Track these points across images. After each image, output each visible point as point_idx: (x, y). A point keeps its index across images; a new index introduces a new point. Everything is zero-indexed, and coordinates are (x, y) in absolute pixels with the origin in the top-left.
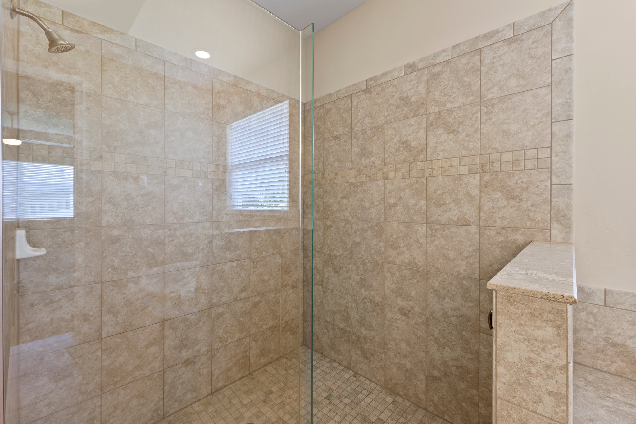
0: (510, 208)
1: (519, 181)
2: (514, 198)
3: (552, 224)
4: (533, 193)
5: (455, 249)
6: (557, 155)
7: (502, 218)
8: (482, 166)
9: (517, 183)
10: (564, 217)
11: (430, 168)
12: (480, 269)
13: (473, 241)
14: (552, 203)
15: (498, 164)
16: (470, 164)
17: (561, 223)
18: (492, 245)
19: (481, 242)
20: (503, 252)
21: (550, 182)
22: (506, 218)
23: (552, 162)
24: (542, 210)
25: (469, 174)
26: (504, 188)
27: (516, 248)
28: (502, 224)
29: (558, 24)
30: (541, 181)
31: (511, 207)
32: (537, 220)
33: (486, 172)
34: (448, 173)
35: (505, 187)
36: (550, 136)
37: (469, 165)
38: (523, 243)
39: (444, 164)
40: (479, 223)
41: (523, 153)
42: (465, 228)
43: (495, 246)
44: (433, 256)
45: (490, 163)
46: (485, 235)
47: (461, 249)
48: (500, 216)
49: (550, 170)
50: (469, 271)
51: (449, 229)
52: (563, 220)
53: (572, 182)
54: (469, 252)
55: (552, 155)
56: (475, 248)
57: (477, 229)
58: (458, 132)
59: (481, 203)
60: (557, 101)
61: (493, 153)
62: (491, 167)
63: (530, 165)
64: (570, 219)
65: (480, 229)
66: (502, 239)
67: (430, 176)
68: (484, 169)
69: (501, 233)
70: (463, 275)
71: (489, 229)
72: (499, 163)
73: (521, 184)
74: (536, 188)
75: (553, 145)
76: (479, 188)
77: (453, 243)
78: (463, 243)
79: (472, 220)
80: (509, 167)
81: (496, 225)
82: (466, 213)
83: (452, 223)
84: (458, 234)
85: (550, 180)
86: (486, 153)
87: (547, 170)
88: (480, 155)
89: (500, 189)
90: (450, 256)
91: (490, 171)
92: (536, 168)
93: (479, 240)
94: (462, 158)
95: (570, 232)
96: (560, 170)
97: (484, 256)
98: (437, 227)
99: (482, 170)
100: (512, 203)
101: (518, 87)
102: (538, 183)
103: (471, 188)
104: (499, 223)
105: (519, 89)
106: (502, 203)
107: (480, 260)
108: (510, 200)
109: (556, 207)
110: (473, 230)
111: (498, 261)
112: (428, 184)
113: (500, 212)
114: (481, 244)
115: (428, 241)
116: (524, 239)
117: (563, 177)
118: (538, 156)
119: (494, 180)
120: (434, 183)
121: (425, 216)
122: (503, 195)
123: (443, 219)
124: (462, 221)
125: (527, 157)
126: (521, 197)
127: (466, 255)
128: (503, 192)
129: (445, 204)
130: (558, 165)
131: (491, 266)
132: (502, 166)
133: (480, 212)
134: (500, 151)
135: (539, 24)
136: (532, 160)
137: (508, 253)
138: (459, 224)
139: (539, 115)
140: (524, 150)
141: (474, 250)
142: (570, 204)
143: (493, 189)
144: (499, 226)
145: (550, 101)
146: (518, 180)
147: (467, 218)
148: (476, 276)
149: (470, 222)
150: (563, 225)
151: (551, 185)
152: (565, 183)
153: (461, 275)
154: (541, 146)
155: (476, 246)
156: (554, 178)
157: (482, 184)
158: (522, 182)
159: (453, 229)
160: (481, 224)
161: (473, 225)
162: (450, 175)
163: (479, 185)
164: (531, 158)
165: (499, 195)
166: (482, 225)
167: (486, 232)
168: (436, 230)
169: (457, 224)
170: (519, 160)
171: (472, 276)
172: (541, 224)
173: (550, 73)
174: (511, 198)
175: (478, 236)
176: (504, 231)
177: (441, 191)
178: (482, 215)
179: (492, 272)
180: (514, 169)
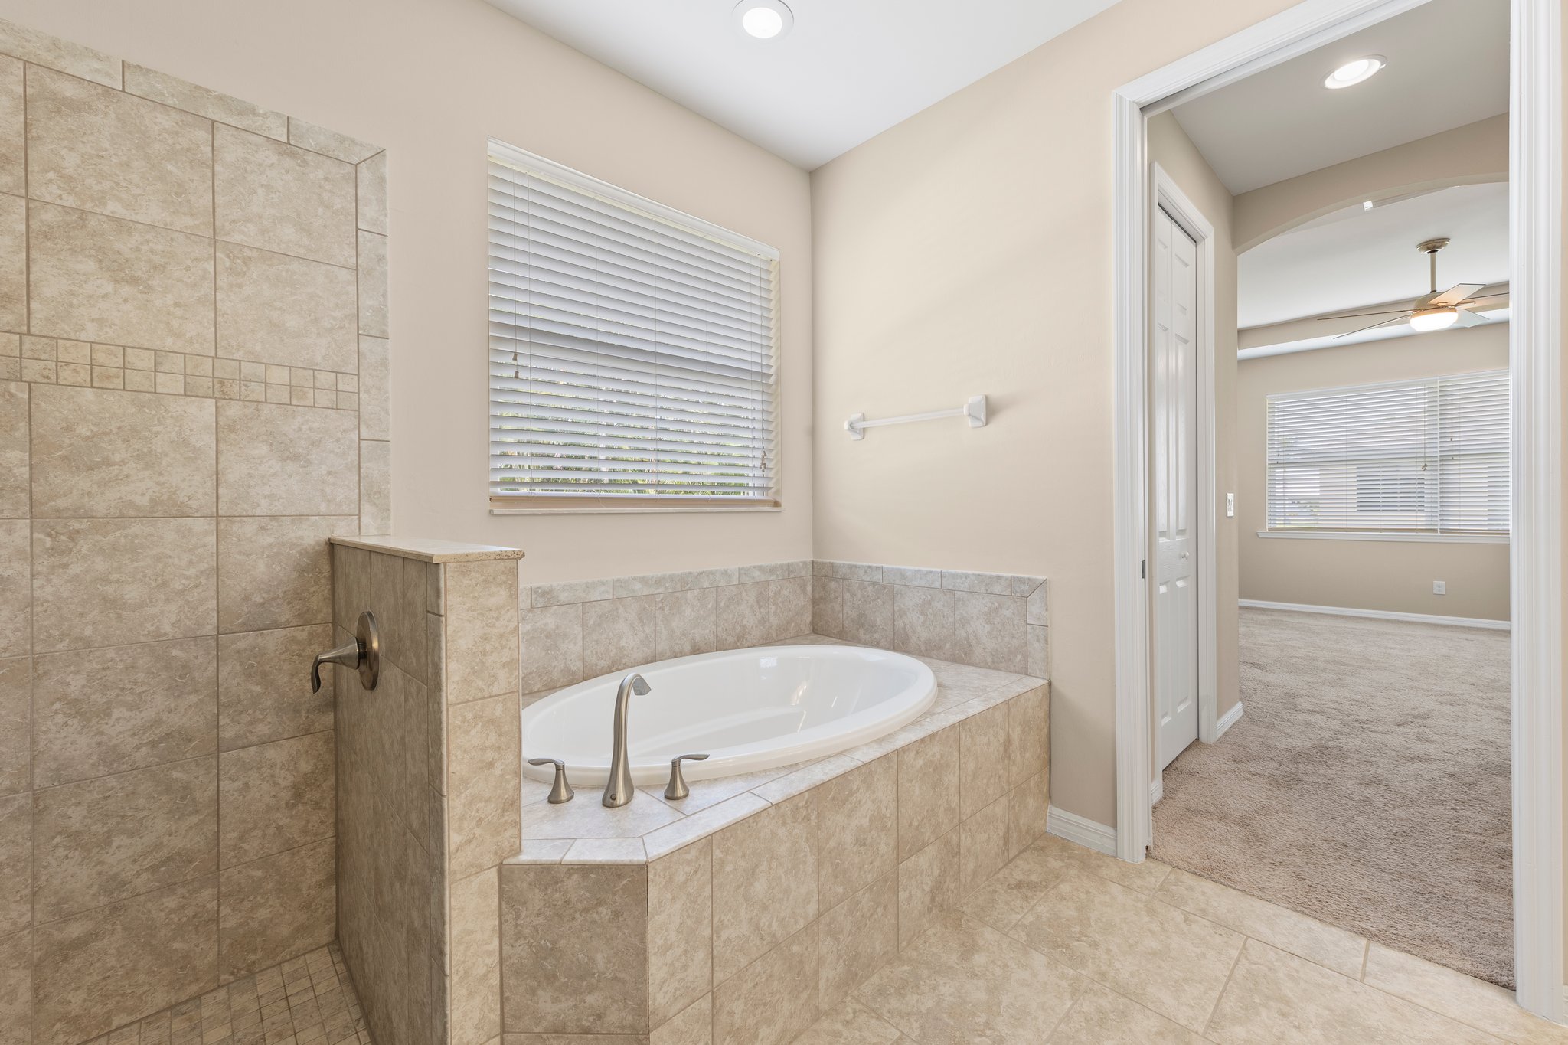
0: (286, 477)
1: (304, 427)
2: (296, 458)
3: (361, 506)
4: (332, 452)
5: (145, 576)
6: (367, 391)
7: (271, 497)
8: (222, 383)
9: (300, 429)
10: (380, 493)
11: (43, 358)
12: (218, 612)
13: (200, 551)
14: (362, 470)
15: (260, 386)
16: (188, 372)
17: (375, 504)
18: (248, 555)
19: (221, 551)
20: (274, 566)
21: (357, 435)
22: (278, 497)
23: (361, 401)
24: (346, 483)
25: (185, 395)
26: (274, 437)
27: (300, 554)
28: (270, 510)
29: (365, 174)
30: (344, 431)
31: (290, 476)
32: (338, 499)
33: (230, 399)
34: (118, 383)
35: (275, 435)
36: (356, 356)
37: (185, 375)
38: (312, 543)
39: (101, 357)
40: (215, 510)
41: (312, 375)
42: (174, 522)
43: (254, 557)
44: (59, 609)
45: (240, 380)
46: (231, 535)
47: (162, 576)
48: (266, 493)
49: (357, 414)
50: (188, 623)
51: (124, 528)
52: (378, 498)
53: (389, 438)
54: (188, 578)
55: (361, 389)
56: (203, 566)
57: (209, 524)
58: (150, 289)
59: (220, 467)
60: (367, 301)
61: (249, 361)
62: (242, 389)
63: (324, 399)
64: (387, 497)
65: (218, 524)
66: (270, 540)
67: (45, 381)
68: (225, 390)
69: (269, 527)
70: (170, 638)
71: (240, 522)
72: (263, 385)
73: (308, 432)
74: (335, 443)
75: (362, 373)
76: (214, 431)
77: (136, 564)
78: (170, 560)
79: (194, 504)
80: (285, 398)
81: (258, 512)
82: (178, 488)
83: (133, 513)
84: (155, 539)
85: (357, 432)
86: (231, 357)
87: (352, 412)
88: (216, 357)
89: (265, 438)
90: (127, 597)
91: (242, 398)
92: (335, 407)
93: (215, 548)
94: (163, 353)
95: (388, 518)
96: (372, 416)
97: (228, 582)
98: (75, 525)
99: (221, 392)
100: (291, 467)
101: (299, 247)
102: (339, 435)
103: (191, 430)
104: (264, 508)
105: (302, 251)
106: (270, 467)
107: (218, 593)
108: (288, 461)
109: (368, 476)
110: (200, 525)
111: (263, 586)
112: (38, 405)
113: (265, 484)
114: (220, 557)
115: (38, 568)
116: (315, 536)
117: (378, 429)
118: (338, 386)
119: (251, 418)
120: (65, 402)
121: (25, 497)
122: (272, 451)
123: (104, 502)
124: (165, 507)
125: (318, 385)
126: (309, 457)
127: (181, 587)
128: (271, 444)
129: (107, 462)
130: (370, 407)
131: (246, 599)
132: (268, 391)
133: (217, 485)
134: (264, 361)
135: (336, 153)
136: (328, 392)
137: (284, 566)
138: (156, 515)
139: (338, 314)
140: (314, 370)
141: (202, 572)
142: (387, 472)
143: (249, 437)
144: (265, 514)
145: (356, 297)
146: (303, 424)
147: (181, 499)
148: (209, 629)
149: (191, 508)
150: (377, 507)
151: (360, 439)
152: (380, 439)
153: (164, 638)
154: (343, 370)
155: (207, 563)
156: (363, 428)
157: (221, 423)
158: (310, 429)
159: (136, 528)
160: (220, 512)
161: (199, 515)
162: (124, 390)
163: (214, 424)
164: (327, 387)
165: (263, 450)
166: (224, 514)
167: (234, 529)
168: (73, 536)
169: (149, 515)
170: (303, 387)
171: (198, 633)
172: (344, 507)
173: (355, 248)
174: (288, 458)
175: (212, 539)
176: (276, 524)
177: (92, 428)
178: (221, 491)
179: (249, 612)
180: (294, 402)
